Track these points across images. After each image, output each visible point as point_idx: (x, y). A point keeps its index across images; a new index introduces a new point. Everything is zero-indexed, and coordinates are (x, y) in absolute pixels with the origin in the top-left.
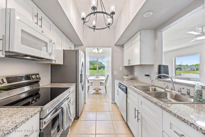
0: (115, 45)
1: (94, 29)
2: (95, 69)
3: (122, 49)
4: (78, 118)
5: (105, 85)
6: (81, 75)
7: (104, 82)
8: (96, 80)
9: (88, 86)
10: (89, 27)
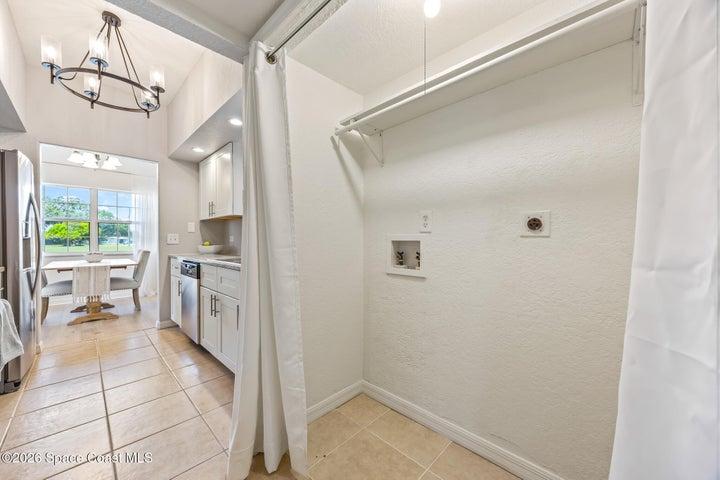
0: (172, 158)
1: (93, 102)
4: (17, 384)
5: (134, 285)
6: (27, 241)
7: (128, 274)
8: (90, 268)
9: (46, 300)
10: (73, 92)
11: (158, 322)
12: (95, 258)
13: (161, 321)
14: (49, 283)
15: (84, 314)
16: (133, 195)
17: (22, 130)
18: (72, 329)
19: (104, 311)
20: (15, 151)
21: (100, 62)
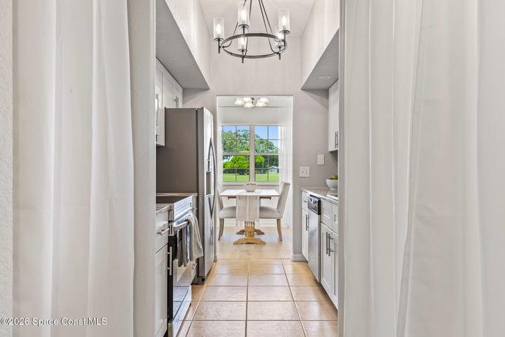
0: (304, 89)
1: (243, 57)
2: (242, 171)
3: (325, 99)
4: (203, 280)
5: (277, 215)
6: (208, 174)
8: (246, 196)
9: (222, 220)
10: (231, 54)
11: (292, 254)
12: (250, 188)
13: (294, 253)
14: (224, 207)
15: (243, 236)
16: (280, 127)
17: (208, 89)
18: (235, 247)
19: (256, 236)
20: (203, 108)
21: (244, 26)
